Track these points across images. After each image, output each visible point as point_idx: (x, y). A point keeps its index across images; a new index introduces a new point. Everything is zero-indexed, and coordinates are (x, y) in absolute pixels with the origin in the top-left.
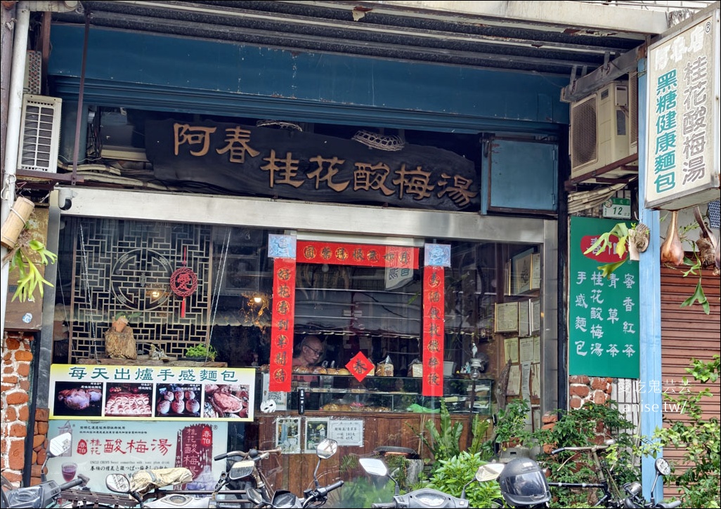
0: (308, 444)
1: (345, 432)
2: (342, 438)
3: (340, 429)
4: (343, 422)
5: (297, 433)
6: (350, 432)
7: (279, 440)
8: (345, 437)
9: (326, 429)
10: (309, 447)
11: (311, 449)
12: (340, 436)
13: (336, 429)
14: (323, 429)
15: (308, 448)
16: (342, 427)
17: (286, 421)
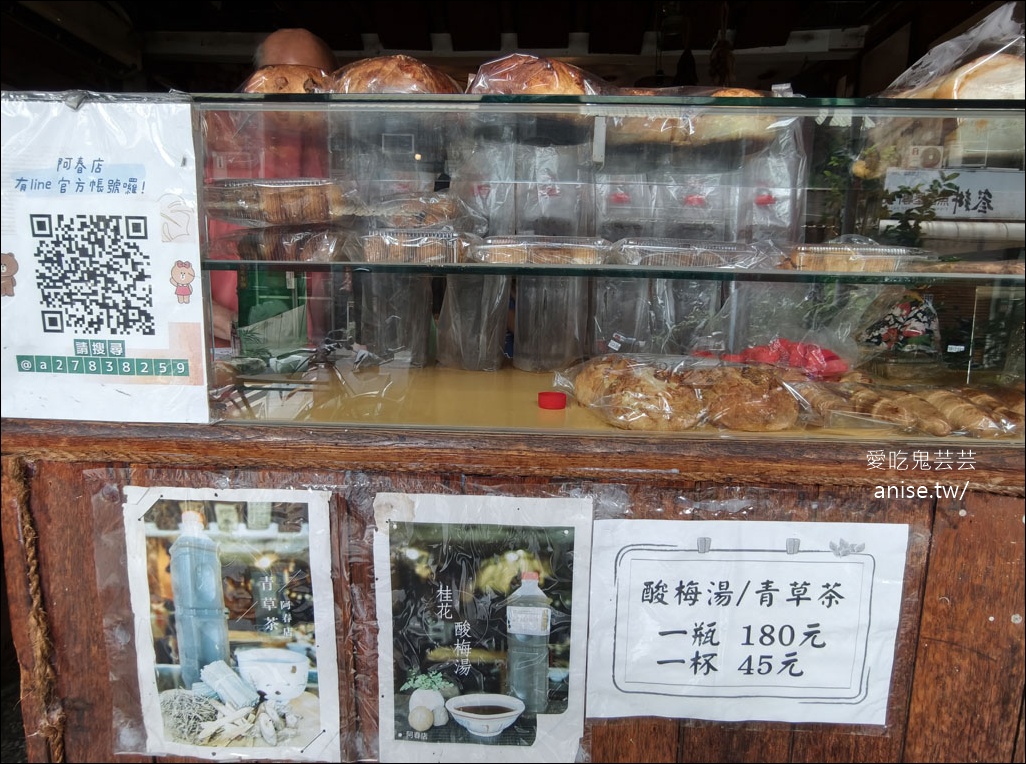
0: (402, 696)
1: (729, 621)
2: (703, 663)
3: (688, 593)
4: (721, 532)
5: (303, 614)
6: (782, 613)
7: (163, 654)
8: (730, 652)
9: (559, 587)
10: (418, 720)
11: (435, 734)
12: (687, 647)
13: (653, 592)
14: (531, 587)
15: (403, 728)
16: (705, 573)
17: (209, 512)
